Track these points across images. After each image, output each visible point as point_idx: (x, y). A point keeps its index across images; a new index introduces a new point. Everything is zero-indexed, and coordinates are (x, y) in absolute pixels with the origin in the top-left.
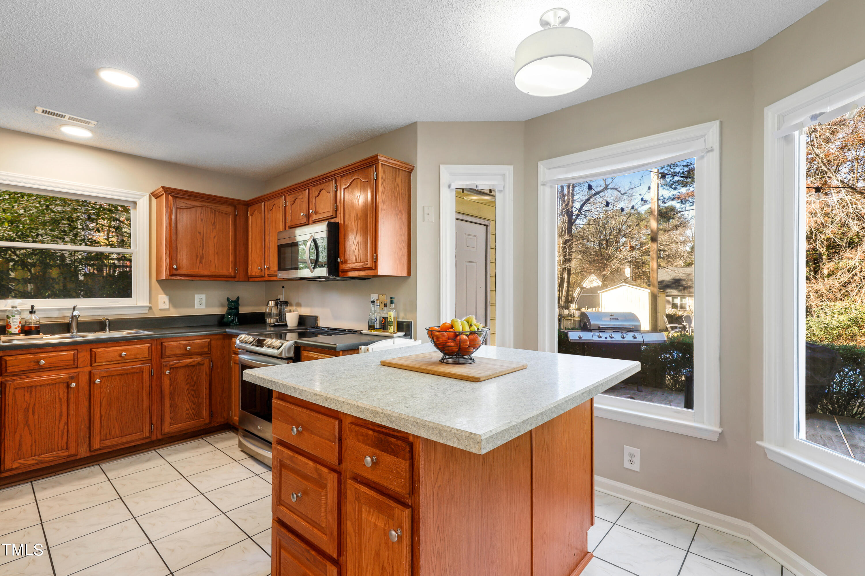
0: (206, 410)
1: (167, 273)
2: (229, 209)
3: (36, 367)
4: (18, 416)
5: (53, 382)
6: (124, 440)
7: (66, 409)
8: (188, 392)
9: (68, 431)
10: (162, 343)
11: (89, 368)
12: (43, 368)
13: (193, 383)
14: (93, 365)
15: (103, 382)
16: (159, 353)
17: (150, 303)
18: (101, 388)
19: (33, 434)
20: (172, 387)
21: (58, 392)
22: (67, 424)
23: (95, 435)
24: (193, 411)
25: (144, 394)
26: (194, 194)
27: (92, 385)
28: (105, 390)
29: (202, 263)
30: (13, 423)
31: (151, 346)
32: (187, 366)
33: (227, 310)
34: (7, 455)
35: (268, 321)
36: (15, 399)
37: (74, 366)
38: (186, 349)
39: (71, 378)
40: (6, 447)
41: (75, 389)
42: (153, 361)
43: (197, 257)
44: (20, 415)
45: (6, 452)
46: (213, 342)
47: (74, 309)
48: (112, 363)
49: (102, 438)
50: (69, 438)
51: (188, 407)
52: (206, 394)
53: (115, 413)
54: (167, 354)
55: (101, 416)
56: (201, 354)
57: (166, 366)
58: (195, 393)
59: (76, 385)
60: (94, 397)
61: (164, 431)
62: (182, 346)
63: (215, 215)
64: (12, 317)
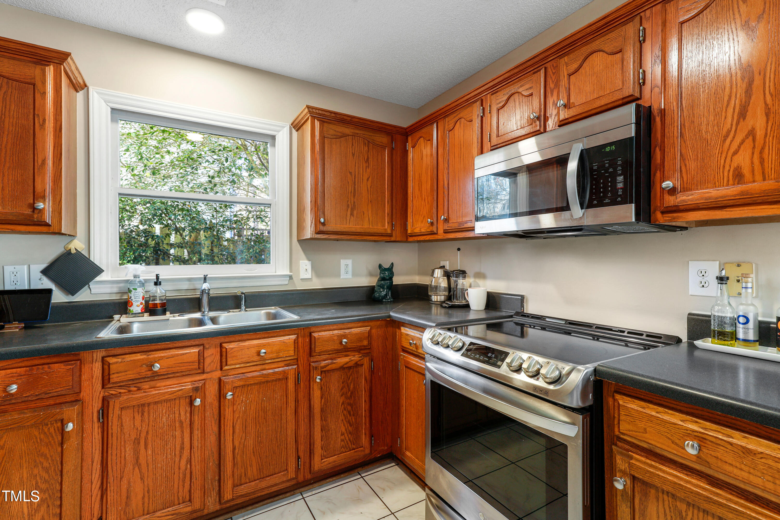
0: (365, 434)
1: (312, 229)
2: (383, 139)
3: (149, 373)
4: (125, 451)
5: (172, 397)
6: (264, 484)
7: (189, 439)
8: (343, 407)
9: (191, 473)
10: (310, 333)
11: (218, 374)
12: (158, 375)
13: (350, 393)
14: (224, 369)
15: (236, 395)
16: (307, 349)
17: (291, 271)
18: (234, 404)
19: (146, 480)
20: (323, 400)
21: (178, 412)
22: (190, 461)
23: (226, 479)
24: (350, 436)
25: (289, 414)
26: (345, 117)
27: (222, 400)
28: (239, 407)
29: (353, 216)
30: (118, 463)
31: (298, 337)
32: (342, 368)
33: (378, 281)
34: (110, 514)
35: (434, 298)
36: (122, 425)
37: (199, 371)
38: (341, 343)
39: (196, 390)
40: (109, 503)
41: (200, 407)
42: (299, 362)
43: (348, 206)
44: (128, 449)
45: (109, 512)
46: (374, 331)
47: (205, 279)
48: (248, 365)
49: (236, 481)
50: (192, 484)
51: (344, 430)
52: (365, 411)
53: (252, 443)
54: (317, 350)
55: (234, 449)
56: (359, 350)
57: (316, 368)
58: (352, 408)
59: (201, 401)
60: (224, 418)
61: (314, 468)
62: (336, 338)
63: (368, 148)
64: (134, 291)
